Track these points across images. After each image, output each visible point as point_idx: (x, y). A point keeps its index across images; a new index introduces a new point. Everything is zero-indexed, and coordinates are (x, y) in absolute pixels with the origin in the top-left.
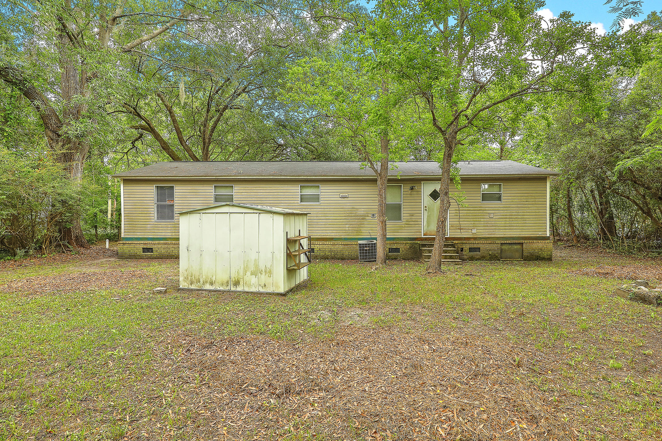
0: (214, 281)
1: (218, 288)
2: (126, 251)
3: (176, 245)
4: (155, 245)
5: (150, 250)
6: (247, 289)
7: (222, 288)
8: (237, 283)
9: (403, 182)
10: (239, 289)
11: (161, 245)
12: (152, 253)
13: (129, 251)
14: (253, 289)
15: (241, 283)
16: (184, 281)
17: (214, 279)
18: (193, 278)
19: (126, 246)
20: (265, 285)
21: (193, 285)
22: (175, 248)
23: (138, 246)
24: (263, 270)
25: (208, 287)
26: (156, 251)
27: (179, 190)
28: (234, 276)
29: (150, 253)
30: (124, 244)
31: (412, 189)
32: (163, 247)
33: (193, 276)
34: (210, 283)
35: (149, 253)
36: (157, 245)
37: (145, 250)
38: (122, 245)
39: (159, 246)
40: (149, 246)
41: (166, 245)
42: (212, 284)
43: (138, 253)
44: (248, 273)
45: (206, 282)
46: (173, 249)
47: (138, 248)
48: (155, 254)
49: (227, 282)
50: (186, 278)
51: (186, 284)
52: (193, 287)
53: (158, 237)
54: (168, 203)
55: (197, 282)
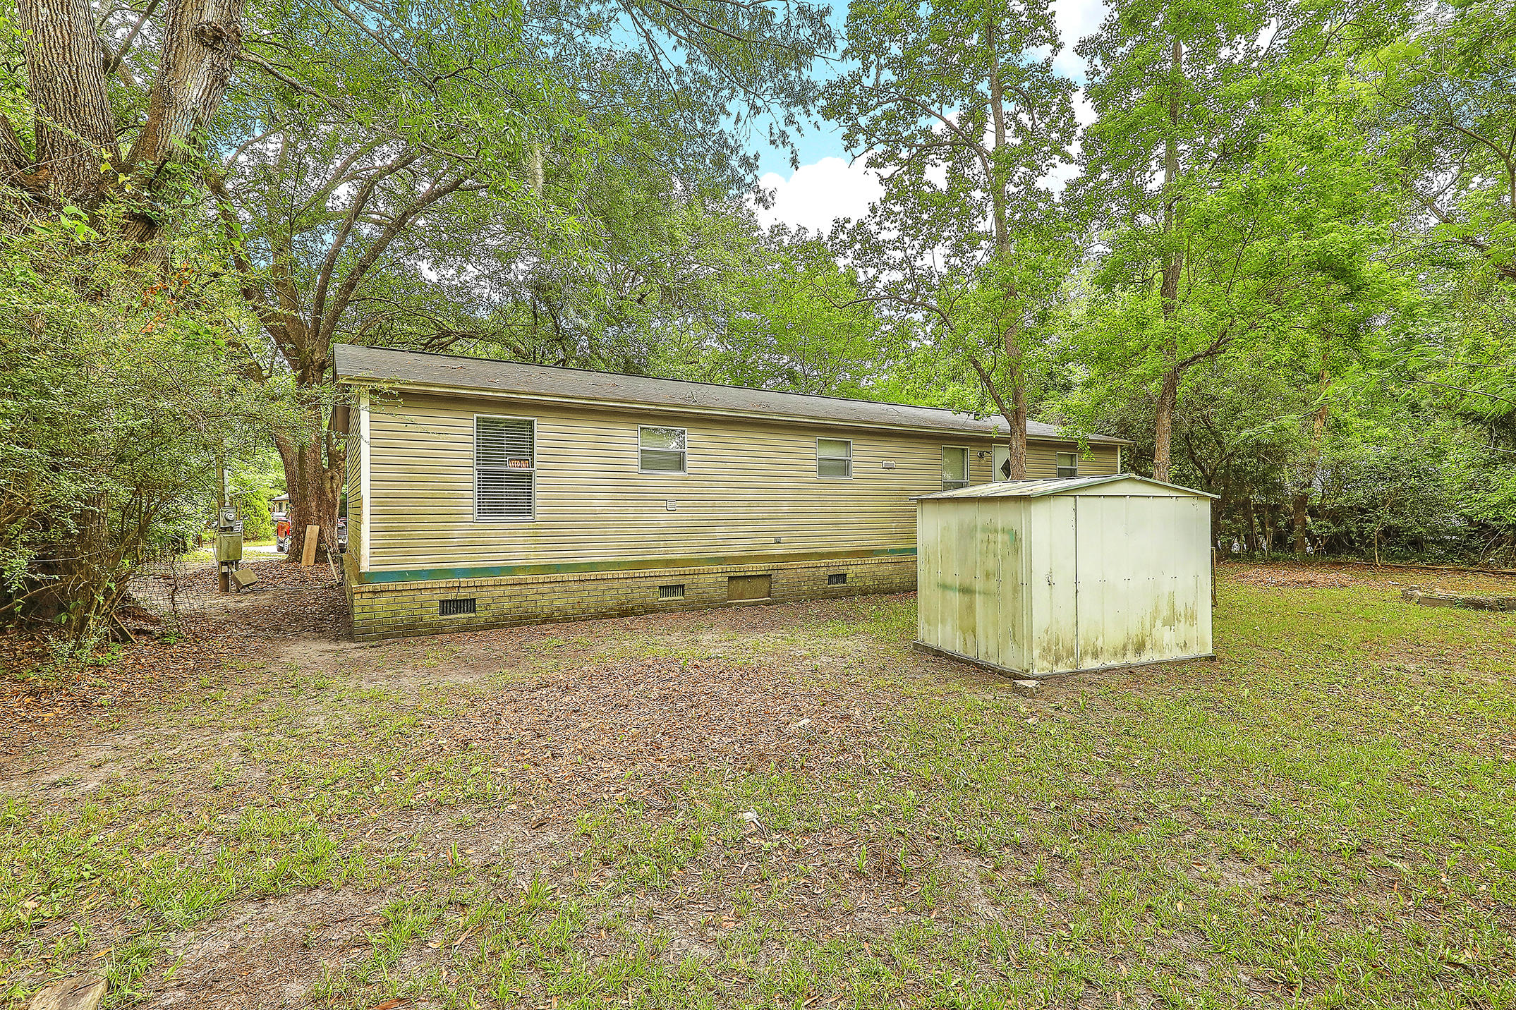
0: (1099, 649)
1: (1109, 664)
2: (383, 614)
3: (545, 585)
4: (485, 589)
5: (469, 605)
6: (1157, 658)
7: (1114, 663)
8: (1140, 648)
9: (969, 444)
10: (1145, 658)
11: (502, 588)
12: (473, 615)
13: (396, 613)
14: (1167, 656)
15: (1148, 645)
16: (1042, 657)
17: (1099, 644)
18: (1061, 648)
19: (382, 600)
20: (1185, 645)
21: (1059, 664)
22: (543, 594)
23: (426, 596)
24: (1183, 615)
25: (1089, 664)
26: (487, 607)
27: (547, 432)
28: (1135, 632)
29: (466, 615)
30: (374, 592)
31: (981, 456)
32: (507, 593)
33: (1060, 644)
34: (1093, 653)
35: (462, 615)
36: (491, 589)
37: (447, 606)
38: (371, 595)
39: (498, 592)
40: (463, 594)
41: (517, 587)
42: (1095, 655)
43: (426, 618)
44: (1159, 623)
45: (1086, 653)
46: (538, 597)
47: (426, 603)
48: (482, 614)
49: (1125, 647)
50: (1046, 651)
51: (1045, 663)
52: (1060, 669)
53: (487, 565)
54: (513, 467)
55: (1067, 657)
